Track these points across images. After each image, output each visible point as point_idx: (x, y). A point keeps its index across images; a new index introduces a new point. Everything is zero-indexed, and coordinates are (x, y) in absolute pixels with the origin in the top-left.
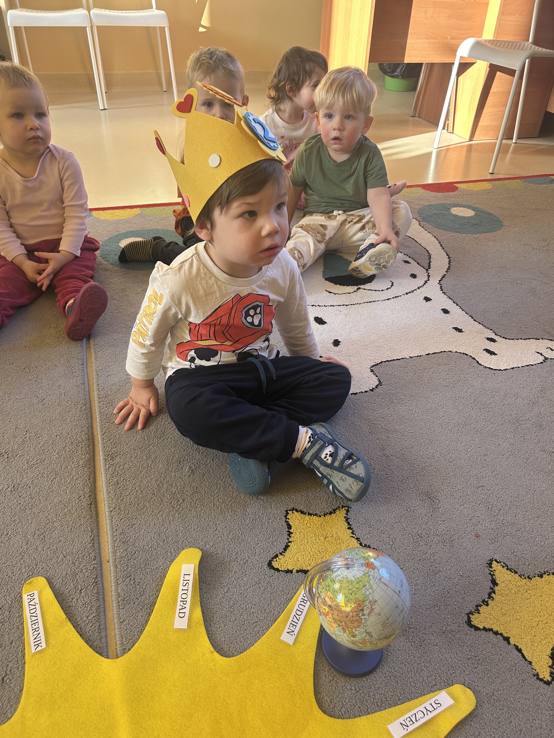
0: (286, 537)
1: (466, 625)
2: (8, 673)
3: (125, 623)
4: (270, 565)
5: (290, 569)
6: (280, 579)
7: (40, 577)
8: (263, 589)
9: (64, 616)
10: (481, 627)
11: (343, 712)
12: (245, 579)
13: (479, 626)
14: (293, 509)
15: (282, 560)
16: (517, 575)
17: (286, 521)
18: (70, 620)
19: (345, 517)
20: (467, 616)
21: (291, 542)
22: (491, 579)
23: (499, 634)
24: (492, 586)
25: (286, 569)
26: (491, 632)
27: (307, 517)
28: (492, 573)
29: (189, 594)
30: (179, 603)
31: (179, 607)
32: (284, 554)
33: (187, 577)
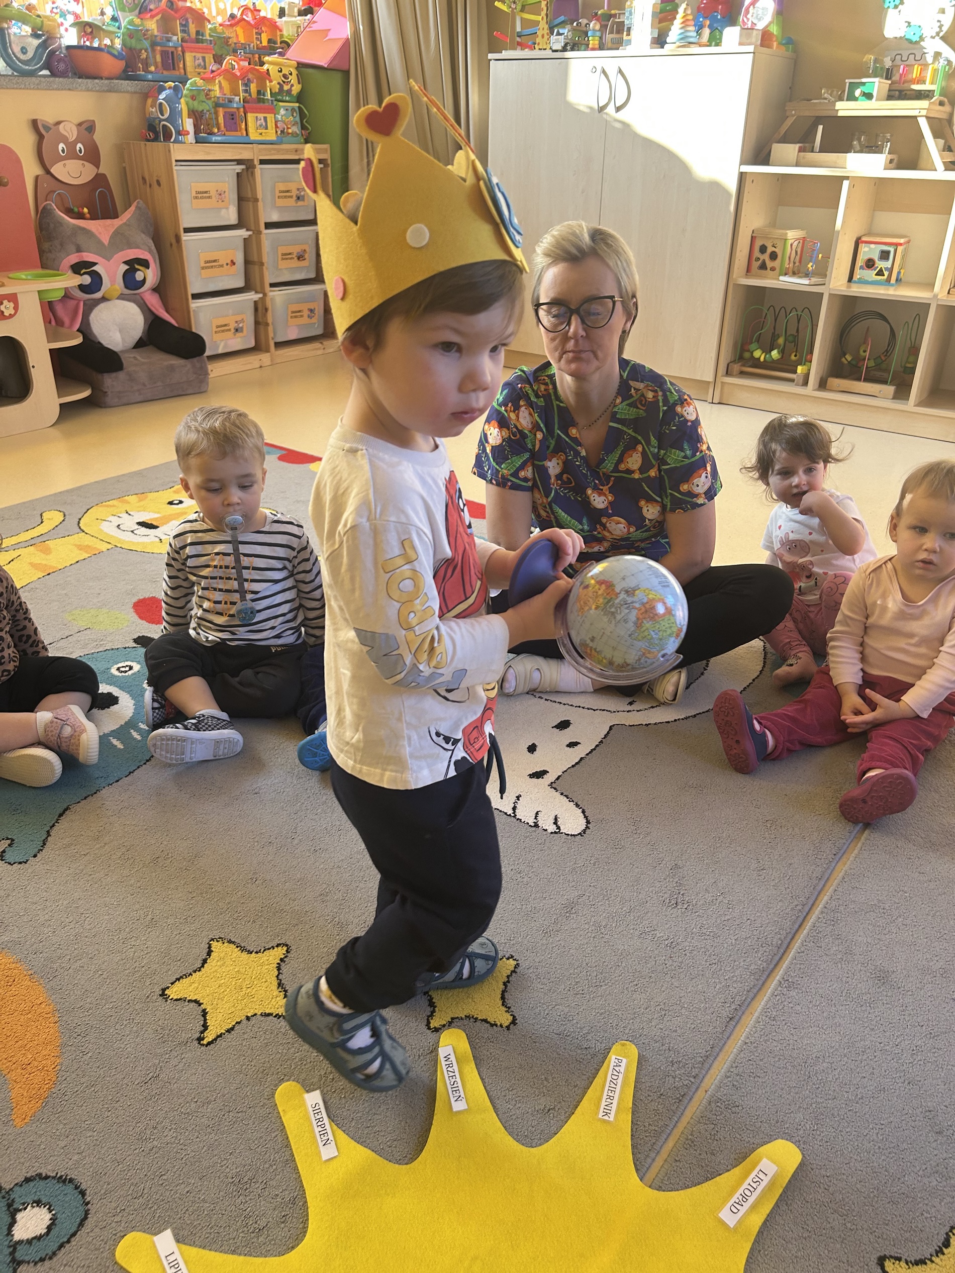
0: (932, 1251)
4: (881, 1260)
7: (635, 1048)
17: (947, 1234)
18: (633, 1113)
29: (756, 1195)
30: (737, 1195)
31: (734, 1199)
32: (911, 1265)
33: (761, 1175)
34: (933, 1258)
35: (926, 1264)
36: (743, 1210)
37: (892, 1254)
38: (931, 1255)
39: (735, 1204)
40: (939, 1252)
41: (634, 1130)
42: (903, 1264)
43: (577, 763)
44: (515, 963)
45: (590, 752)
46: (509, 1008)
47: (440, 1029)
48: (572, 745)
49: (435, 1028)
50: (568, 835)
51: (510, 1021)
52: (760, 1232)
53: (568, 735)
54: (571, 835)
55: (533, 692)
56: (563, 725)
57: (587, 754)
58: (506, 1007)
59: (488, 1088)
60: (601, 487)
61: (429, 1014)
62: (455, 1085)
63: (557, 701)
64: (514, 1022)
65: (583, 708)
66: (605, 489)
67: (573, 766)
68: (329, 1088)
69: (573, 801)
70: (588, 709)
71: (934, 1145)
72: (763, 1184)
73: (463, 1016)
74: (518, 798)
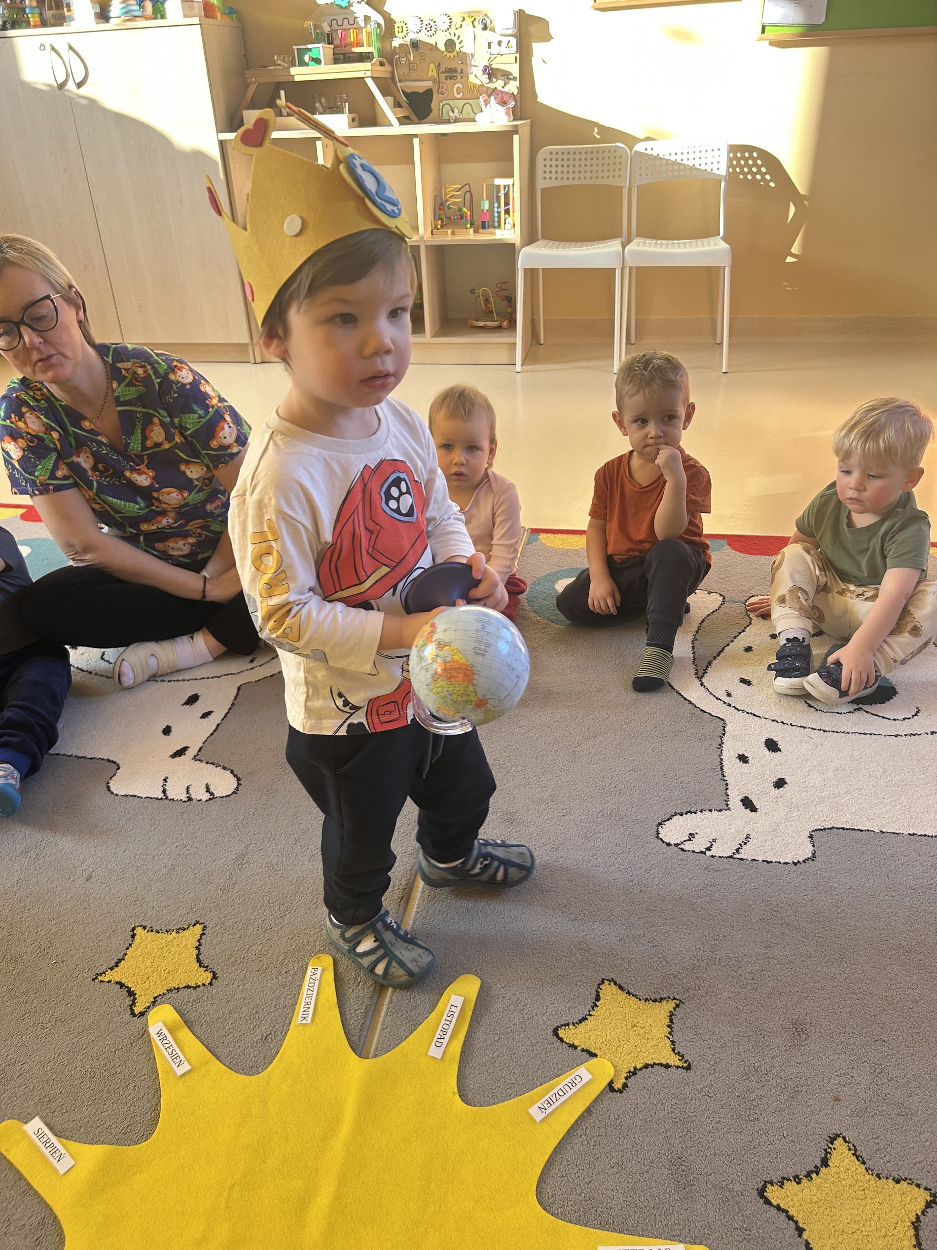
0: (589, 1007)
1: (756, 1193)
2: (273, 1033)
3: (386, 1030)
4: (555, 1032)
5: (576, 1044)
6: (560, 1050)
7: (328, 955)
8: (536, 1052)
9: (335, 1001)
10: (775, 1203)
11: (559, 1213)
12: (522, 1035)
13: (772, 1201)
14: (612, 980)
15: (572, 1032)
16: (863, 1167)
17: (597, 991)
18: (340, 1008)
19: (670, 1012)
20: (763, 1183)
21: (590, 1015)
22: (823, 1156)
23: (793, 1220)
24: (819, 1165)
25: (571, 1043)
26: (784, 1214)
27: (624, 995)
28: (829, 1150)
29: (452, 1026)
30: (439, 1032)
31: (437, 1036)
32: (576, 1025)
33: (453, 1009)
34: (591, 1013)
35: (587, 1019)
36: (445, 1042)
37: (562, 1023)
38: (589, 1011)
39: (439, 1040)
40: (595, 1006)
41: (344, 1020)
42: (571, 1027)
43: (214, 731)
44: (202, 926)
45: (225, 717)
46: (207, 967)
47: (146, 1011)
48: (206, 715)
49: (140, 1013)
50: (223, 797)
51: (210, 978)
52: (463, 1052)
53: (199, 708)
54: (226, 796)
55: (154, 678)
56: (193, 699)
57: (223, 720)
58: (204, 967)
59: (206, 1043)
60: (138, 468)
61: (131, 1003)
62: (174, 1053)
63: (181, 679)
64: (215, 977)
65: (208, 678)
66: (142, 467)
67: (212, 734)
68: (48, 1110)
69: (220, 766)
70: (213, 678)
71: (574, 929)
72: (456, 1015)
73: (165, 992)
74: (165, 780)
